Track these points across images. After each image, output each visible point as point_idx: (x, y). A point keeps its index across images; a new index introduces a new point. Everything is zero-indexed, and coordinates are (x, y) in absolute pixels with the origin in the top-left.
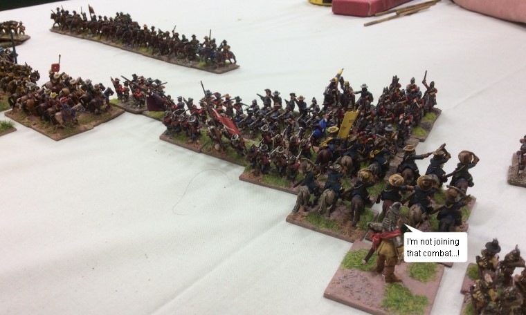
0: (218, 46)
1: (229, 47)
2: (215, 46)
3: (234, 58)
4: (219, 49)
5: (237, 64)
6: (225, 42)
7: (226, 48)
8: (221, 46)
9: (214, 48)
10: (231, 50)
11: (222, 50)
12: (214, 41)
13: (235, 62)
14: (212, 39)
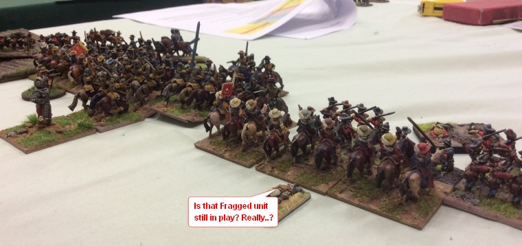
0: (257, 65)
1: (273, 66)
2: (253, 64)
3: (281, 82)
4: (259, 69)
5: (284, 89)
6: (267, 59)
7: (269, 67)
8: (262, 65)
9: (251, 68)
10: (276, 70)
11: (263, 70)
12: (252, 57)
13: (282, 86)
14: (249, 54)
